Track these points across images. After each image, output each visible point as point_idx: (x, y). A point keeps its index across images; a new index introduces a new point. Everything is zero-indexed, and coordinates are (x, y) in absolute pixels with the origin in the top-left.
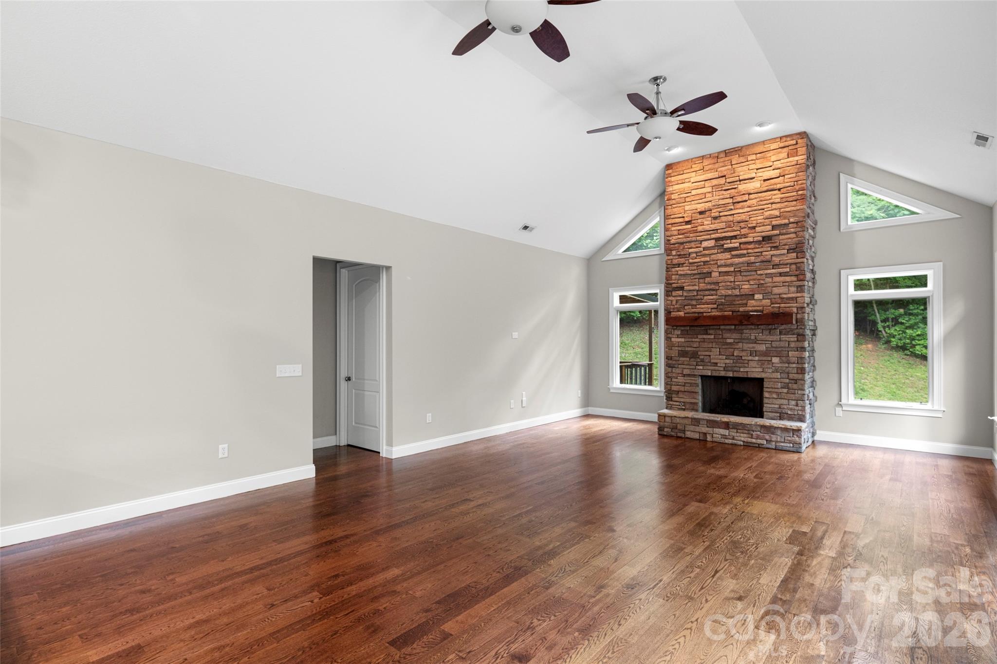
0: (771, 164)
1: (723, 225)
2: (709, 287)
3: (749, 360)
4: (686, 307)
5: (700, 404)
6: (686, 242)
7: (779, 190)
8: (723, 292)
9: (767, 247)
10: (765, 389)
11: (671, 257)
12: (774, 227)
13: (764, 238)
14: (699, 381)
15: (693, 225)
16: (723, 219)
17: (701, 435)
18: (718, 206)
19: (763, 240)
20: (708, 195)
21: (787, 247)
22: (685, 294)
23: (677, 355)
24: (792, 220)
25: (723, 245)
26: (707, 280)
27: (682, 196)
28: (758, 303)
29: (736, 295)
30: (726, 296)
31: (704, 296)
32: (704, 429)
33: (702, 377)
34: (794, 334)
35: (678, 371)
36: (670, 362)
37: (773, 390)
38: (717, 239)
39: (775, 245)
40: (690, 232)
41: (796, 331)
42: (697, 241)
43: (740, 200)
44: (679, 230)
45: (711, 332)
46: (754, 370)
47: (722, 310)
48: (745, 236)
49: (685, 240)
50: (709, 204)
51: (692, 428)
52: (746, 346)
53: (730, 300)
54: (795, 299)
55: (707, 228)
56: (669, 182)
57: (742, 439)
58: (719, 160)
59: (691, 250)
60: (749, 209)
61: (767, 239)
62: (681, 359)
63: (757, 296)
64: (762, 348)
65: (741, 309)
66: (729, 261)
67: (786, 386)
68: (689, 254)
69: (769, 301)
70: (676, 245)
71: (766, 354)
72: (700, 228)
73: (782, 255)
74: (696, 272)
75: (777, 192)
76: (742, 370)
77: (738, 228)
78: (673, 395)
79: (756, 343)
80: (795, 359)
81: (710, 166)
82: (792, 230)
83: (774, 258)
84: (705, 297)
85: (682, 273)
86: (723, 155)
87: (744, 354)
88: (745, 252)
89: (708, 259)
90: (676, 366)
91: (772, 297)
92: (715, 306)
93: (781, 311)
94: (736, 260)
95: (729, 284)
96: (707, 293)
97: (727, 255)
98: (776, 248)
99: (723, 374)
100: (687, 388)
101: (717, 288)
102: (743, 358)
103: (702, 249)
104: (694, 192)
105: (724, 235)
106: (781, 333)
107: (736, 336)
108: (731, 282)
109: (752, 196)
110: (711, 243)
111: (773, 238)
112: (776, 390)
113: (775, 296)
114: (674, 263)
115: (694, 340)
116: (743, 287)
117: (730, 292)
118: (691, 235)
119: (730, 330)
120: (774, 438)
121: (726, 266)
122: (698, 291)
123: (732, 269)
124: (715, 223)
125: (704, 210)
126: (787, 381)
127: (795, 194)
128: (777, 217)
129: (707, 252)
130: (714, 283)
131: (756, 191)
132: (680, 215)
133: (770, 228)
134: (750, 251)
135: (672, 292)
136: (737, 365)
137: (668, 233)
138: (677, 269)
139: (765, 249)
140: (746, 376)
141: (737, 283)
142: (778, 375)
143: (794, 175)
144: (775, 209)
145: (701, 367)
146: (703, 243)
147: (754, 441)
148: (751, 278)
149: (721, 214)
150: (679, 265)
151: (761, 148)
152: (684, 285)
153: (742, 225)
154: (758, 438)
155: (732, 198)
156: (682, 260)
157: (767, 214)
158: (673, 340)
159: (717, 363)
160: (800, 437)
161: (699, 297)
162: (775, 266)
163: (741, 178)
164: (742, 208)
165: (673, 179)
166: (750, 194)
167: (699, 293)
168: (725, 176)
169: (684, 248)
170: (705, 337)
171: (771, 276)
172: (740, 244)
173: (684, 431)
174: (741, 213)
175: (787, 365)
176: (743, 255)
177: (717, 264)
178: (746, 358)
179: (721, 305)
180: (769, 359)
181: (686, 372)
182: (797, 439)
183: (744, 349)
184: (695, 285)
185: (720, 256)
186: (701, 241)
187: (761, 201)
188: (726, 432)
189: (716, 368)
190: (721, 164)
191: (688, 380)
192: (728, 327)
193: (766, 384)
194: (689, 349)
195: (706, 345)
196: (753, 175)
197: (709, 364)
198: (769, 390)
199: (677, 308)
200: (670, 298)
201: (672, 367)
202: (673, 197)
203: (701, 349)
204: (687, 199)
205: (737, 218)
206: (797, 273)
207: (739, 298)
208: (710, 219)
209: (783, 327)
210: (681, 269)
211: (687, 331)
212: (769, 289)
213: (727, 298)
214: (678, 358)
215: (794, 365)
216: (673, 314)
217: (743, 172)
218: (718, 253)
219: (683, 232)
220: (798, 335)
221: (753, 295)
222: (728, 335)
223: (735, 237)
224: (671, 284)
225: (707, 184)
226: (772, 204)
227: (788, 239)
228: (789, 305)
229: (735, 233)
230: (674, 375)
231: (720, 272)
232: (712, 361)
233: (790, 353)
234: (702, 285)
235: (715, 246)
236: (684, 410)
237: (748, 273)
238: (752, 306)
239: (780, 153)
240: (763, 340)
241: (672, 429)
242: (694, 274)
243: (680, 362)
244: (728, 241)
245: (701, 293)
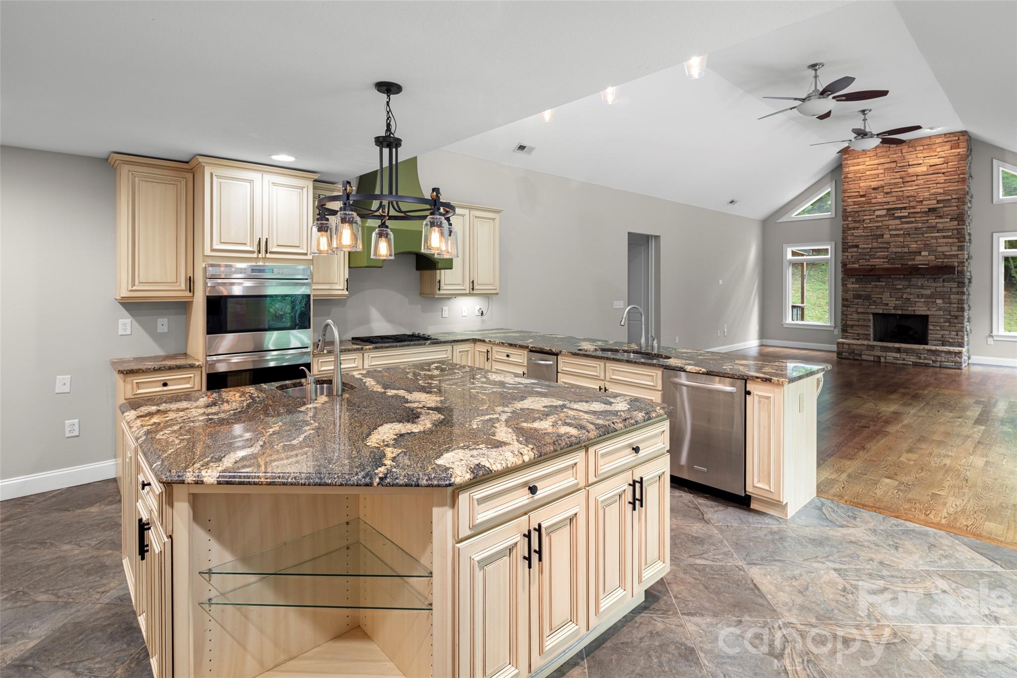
0: (936, 154)
1: (894, 199)
2: (881, 246)
3: (916, 302)
4: (860, 261)
5: (872, 335)
6: (861, 211)
7: (943, 173)
8: (894, 250)
9: (933, 216)
10: (930, 323)
11: (848, 222)
12: (938, 202)
13: (929, 209)
14: (871, 317)
15: (867, 198)
16: (894, 194)
17: (876, 358)
18: (890, 184)
19: (929, 211)
20: (880, 176)
21: (950, 217)
22: (860, 251)
23: (852, 297)
24: (954, 196)
25: (894, 214)
26: (879, 240)
27: (857, 175)
28: (925, 258)
29: (905, 252)
30: (896, 253)
31: (877, 252)
32: (878, 353)
33: (874, 314)
34: (955, 282)
35: (854, 310)
36: (846, 303)
37: (937, 324)
38: (888, 210)
39: (939, 215)
40: (865, 203)
41: (957, 280)
42: (870, 210)
43: (910, 180)
44: (854, 202)
45: (883, 280)
46: (920, 309)
47: (892, 264)
48: (914, 207)
49: (860, 209)
50: (882, 183)
51: (868, 352)
52: (913, 291)
53: (900, 256)
54: (956, 256)
55: (880, 200)
56: (847, 164)
57: (912, 360)
58: (891, 149)
59: (865, 217)
60: (916, 187)
61: (933, 210)
62: (856, 300)
63: (923, 253)
64: (928, 292)
65: (909, 263)
66: (899, 227)
67: (948, 321)
68: (864, 220)
69: (934, 257)
70: (852, 213)
71: (930, 296)
72: (874, 201)
73: (945, 222)
74: (869, 234)
75: (941, 175)
76: (910, 309)
77: (908, 202)
78: (848, 329)
79: (922, 288)
80: (956, 301)
81: (883, 153)
82: (954, 204)
83: (938, 225)
84: (878, 254)
85: (857, 234)
87: (912, 296)
88: (913, 219)
89: (880, 224)
90: (851, 306)
91: (936, 254)
92: (887, 260)
93: (945, 265)
94: (906, 226)
95: (899, 243)
96: (879, 250)
97: (898, 222)
98: (941, 217)
99: (893, 312)
100: (860, 323)
101: (888, 246)
102: (911, 300)
103: (875, 217)
104: (868, 173)
105: (894, 206)
106: (944, 281)
107: (905, 283)
108: (901, 242)
109: (919, 177)
110: (884, 212)
111: (938, 210)
112: (939, 324)
113: (939, 254)
114: (850, 227)
115: (867, 286)
116: (911, 246)
117: (899, 250)
118: (866, 206)
119: (900, 279)
120: (940, 359)
121: (896, 230)
122: (871, 248)
123: (902, 232)
124: (886, 197)
125: (877, 186)
126: (949, 317)
127: (958, 176)
128: (941, 194)
129: (879, 219)
130: (886, 243)
131: (923, 173)
132: (856, 190)
133: (935, 202)
134: (917, 219)
135: (847, 249)
136: (906, 305)
137: (845, 204)
138: (853, 231)
139: (931, 218)
140: (913, 313)
141: (906, 243)
142: (941, 313)
143: (956, 163)
144: (940, 188)
145: (874, 307)
146: (876, 212)
147: (921, 361)
148: (919, 239)
149: (892, 190)
150: (854, 228)
151: (927, 142)
152: (859, 244)
153: (911, 199)
154: (925, 358)
155: (902, 178)
156: (857, 225)
157: (933, 191)
158: (848, 285)
159: (888, 304)
161: (872, 253)
162: (939, 231)
163: (910, 163)
164: (911, 186)
165: (849, 162)
167: (872, 250)
168: (896, 162)
169: (859, 216)
170: (877, 283)
171: (936, 238)
172: (909, 213)
173: (860, 355)
174: (910, 189)
175: (949, 305)
176: (912, 222)
177: (888, 228)
178: (914, 300)
179: (892, 259)
180: (934, 300)
181: (860, 310)
182: (959, 359)
183: (912, 293)
184: (869, 244)
185: (891, 222)
186: (874, 211)
187: (928, 181)
188: (897, 355)
189: (887, 307)
190: (893, 152)
191: (862, 317)
192: (898, 276)
193: (930, 320)
194: (863, 293)
195: (878, 290)
196: (921, 162)
197: (881, 304)
198: (933, 324)
199: (853, 261)
200: (845, 254)
201: (849, 307)
202: (849, 176)
203: (873, 293)
204: (862, 178)
205: (907, 194)
206: (958, 236)
207: (908, 255)
208: (882, 194)
209: (946, 276)
210: (856, 231)
211: (861, 279)
212: (935, 248)
213: (897, 254)
214: (853, 300)
215: (955, 305)
216: (849, 266)
217: (912, 158)
218: (889, 220)
219: (859, 203)
220: (959, 282)
221: (920, 252)
222: (898, 282)
223: (905, 208)
224: (847, 243)
225: (880, 167)
226: (937, 184)
227: (952, 210)
228: (951, 260)
229: (905, 205)
230: (849, 313)
231: (891, 235)
232: (884, 302)
233: (952, 296)
234: (875, 245)
235: (887, 214)
236: (858, 339)
237: (915, 236)
238: (919, 260)
239: (945, 145)
240: (928, 287)
241: (849, 354)
242: (868, 236)
243: (855, 303)
244: (899, 211)
245: (874, 250)
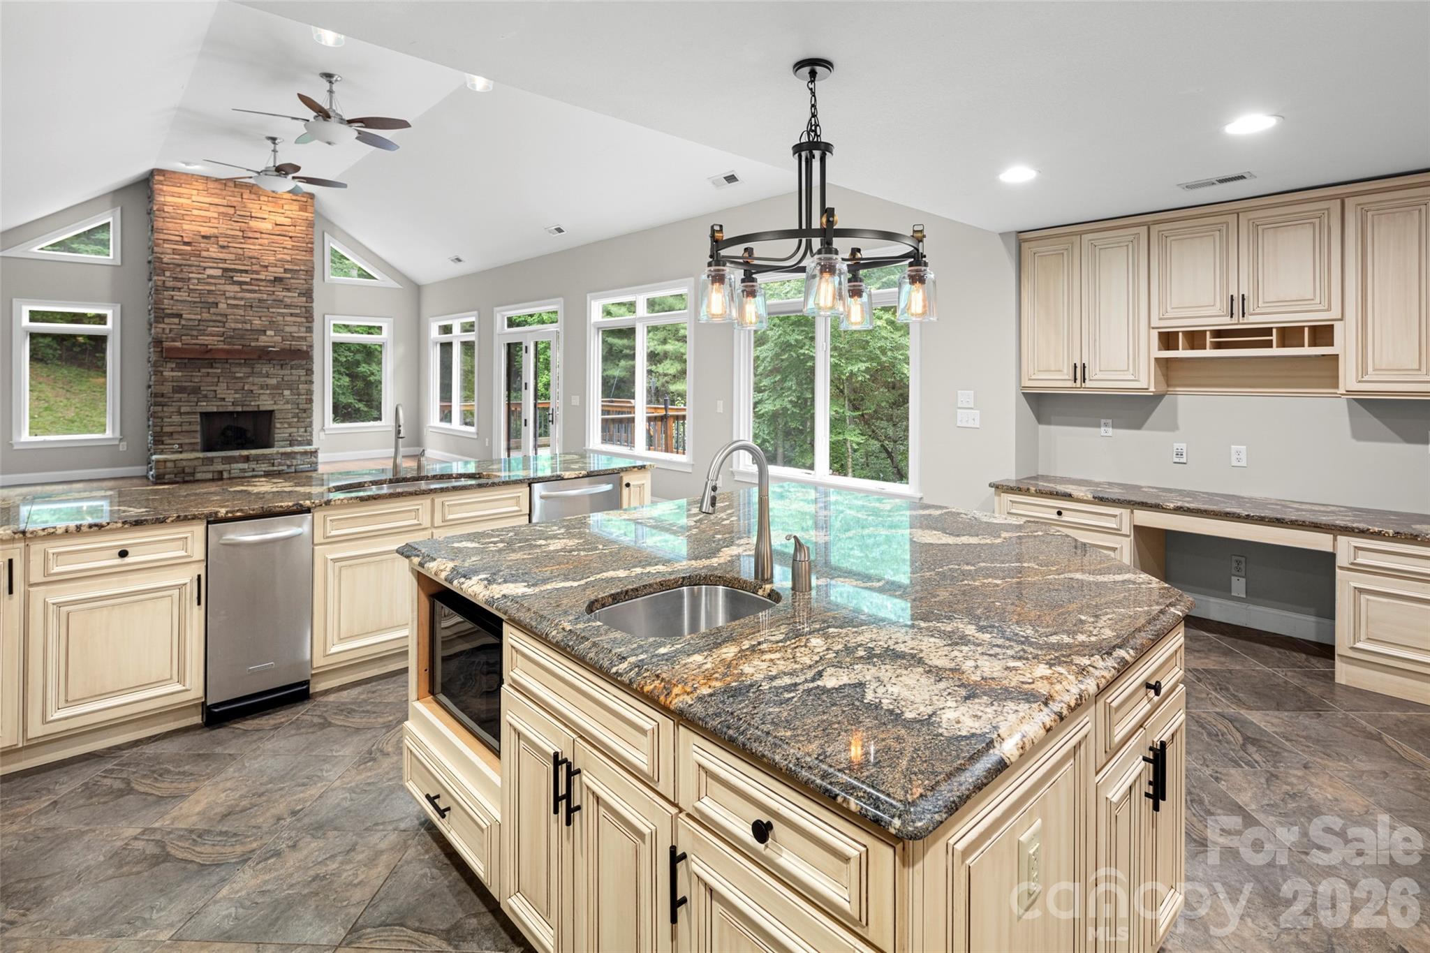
0: (283, 211)
1: (232, 257)
2: (214, 318)
3: (259, 394)
4: (183, 338)
5: (199, 443)
6: (185, 265)
7: (291, 237)
8: (233, 325)
9: (278, 288)
10: (276, 421)
11: (163, 278)
12: (286, 271)
13: (275, 278)
14: (199, 416)
15: (193, 248)
16: (232, 250)
18: (227, 236)
19: (275, 281)
20: (213, 221)
21: (298, 291)
22: (183, 322)
23: (171, 391)
24: (302, 268)
25: (232, 277)
26: (212, 310)
27: (179, 211)
28: (270, 339)
29: (247, 330)
30: (234, 329)
31: (208, 327)
32: (220, 467)
33: (202, 414)
34: (304, 369)
35: (171, 409)
36: (161, 399)
37: (283, 420)
38: (225, 270)
39: (287, 287)
40: (191, 255)
41: (305, 367)
42: (199, 266)
43: (252, 236)
44: (174, 249)
45: (217, 365)
46: (265, 403)
47: (229, 344)
48: (257, 273)
49: (184, 262)
50: (215, 231)
52: (257, 380)
53: (239, 335)
54: (304, 338)
55: (214, 255)
56: (161, 190)
57: (264, 469)
58: (227, 188)
59: (191, 275)
60: (260, 247)
61: (277, 280)
62: (176, 395)
63: (269, 333)
64: (273, 381)
65: (253, 344)
66: (240, 295)
67: (296, 416)
68: (189, 279)
69: (280, 338)
70: (171, 266)
71: (277, 387)
72: (204, 254)
73: (291, 297)
74: (198, 300)
75: (288, 238)
76: (253, 403)
77: (249, 264)
78: (165, 439)
79: (267, 377)
80: (303, 392)
81: (217, 191)
82: (303, 277)
83: (286, 299)
84: (209, 329)
85: (179, 298)
86: (231, 184)
87: (255, 387)
88: (257, 288)
89: (213, 288)
90: (170, 403)
91: (283, 334)
92: (222, 339)
93: (293, 348)
94: (248, 295)
95: (239, 317)
96: (211, 324)
97: (237, 288)
98: (288, 290)
99: (231, 409)
100: (185, 428)
101: (225, 320)
102: (254, 392)
103: (206, 276)
104: (195, 212)
105: (233, 266)
106: (292, 368)
107: (247, 370)
108: (241, 316)
109: (263, 235)
110: (218, 272)
111: (284, 280)
112: (286, 420)
113: (287, 335)
114: (167, 286)
115: (194, 374)
116: (254, 322)
117: (240, 326)
118: (192, 259)
119: (240, 364)
120: (295, 462)
121: (235, 298)
122: (199, 321)
123: (242, 303)
124: (223, 253)
125: (208, 235)
126: (297, 411)
127: (305, 245)
128: (288, 261)
129: (213, 281)
130: (221, 315)
131: (268, 232)
132: (177, 233)
133: (282, 270)
134: (262, 288)
135: (163, 318)
136: (248, 399)
137: (158, 250)
138: (172, 293)
140: (256, 409)
141: (247, 318)
142: (289, 406)
143: (304, 228)
144: (286, 254)
145: (205, 404)
146: (207, 270)
147: (275, 468)
149: (230, 245)
150: (173, 289)
152: (182, 312)
153: (254, 261)
154: (280, 464)
155: (243, 231)
156: (179, 284)
157: (279, 256)
158: (165, 373)
159: (224, 399)
160: (316, 457)
161: (201, 327)
162: (287, 306)
163: (253, 215)
164: (254, 245)
165: (165, 188)
166: (262, 233)
167: (201, 323)
168: (234, 207)
169: (182, 271)
170: (210, 370)
171: (283, 315)
172: (251, 279)
174: (252, 248)
175: (297, 397)
176: (254, 291)
177: (225, 295)
178: (257, 392)
179: (230, 338)
180: (281, 392)
181: (183, 409)
182: (315, 459)
183: (255, 382)
184: (197, 314)
185: (228, 287)
186: (205, 268)
187: (273, 242)
188: (245, 466)
189: (223, 403)
190: (230, 193)
191: (186, 418)
192: (237, 361)
193: (277, 415)
194: (189, 384)
195: (209, 379)
196: (266, 216)
197: (214, 400)
198: (279, 420)
199: (171, 337)
200: (160, 326)
201: (163, 406)
202: (166, 209)
203: (203, 384)
204: (186, 217)
205: (248, 253)
206: (307, 315)
207: (249, 333)
208: (216, 246)
209: (293, 363)
210: (178, 293)
211: (185, 364)
212: (281, 327)
213: (237, 332)
214: (171, 395)
215: (304, 397)
216: (166, 344)
217: (253, 207)
218: (225, 284)
219: (182, 252)
220: (307, 370)
221: (265, 331)
222: (238, 369)
223: (246, 272)
224: (163, 309)
225: (212, 208)
226: (284, 248)
227: (299, 283)
228: (299, 343)
229: (246, 268)
230: (166, 414)
231: (228, 304)
232: (218, 396)
233: (300, 386)
234: (206, 316)
235: (223, 276)
236: (181, 452)
237: (259, 310)
238: (263, 341)
239: (291, 204)
240: (273, 374)
241: (176, 475)
242: (195, 302)
243: (175, 399)
244: (239, 274)
245: (204, 323)
